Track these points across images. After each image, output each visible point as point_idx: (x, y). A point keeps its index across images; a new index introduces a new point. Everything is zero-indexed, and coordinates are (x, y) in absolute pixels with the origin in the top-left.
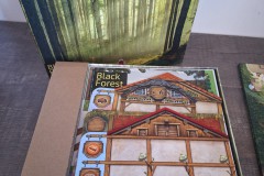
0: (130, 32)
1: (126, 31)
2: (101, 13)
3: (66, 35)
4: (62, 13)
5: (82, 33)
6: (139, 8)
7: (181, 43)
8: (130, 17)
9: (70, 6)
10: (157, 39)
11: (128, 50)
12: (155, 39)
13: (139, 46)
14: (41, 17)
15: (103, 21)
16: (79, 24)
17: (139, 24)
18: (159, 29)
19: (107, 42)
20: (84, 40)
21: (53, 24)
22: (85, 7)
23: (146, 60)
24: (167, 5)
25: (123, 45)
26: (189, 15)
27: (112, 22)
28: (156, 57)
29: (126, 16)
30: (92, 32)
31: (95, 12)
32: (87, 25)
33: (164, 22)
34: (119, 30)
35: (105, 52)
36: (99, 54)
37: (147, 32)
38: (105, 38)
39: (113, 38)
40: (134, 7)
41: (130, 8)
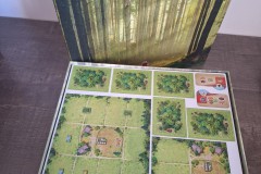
0: (157, 37)
1: (154, 35)
2: (132, 17)
3: (96, 38)
4: (94, 18)
5: (111, 37)
6: (169, 12)
7: (206, 46)
8: (159, 21)
9: (103, 11)
10: (183, 42)
11: (153, 53)
12: (181, 42)
13: (164, 49)
14: (74, 22)
15: (133, 24)
16: (110, 28)
17: (167, 28)
18: (186, 33)
19: (134, 45)
20: (113, 43)
21: (85, 29)
22: (117, 12)
23: (169, 62)
24: (197, 9)
25: (148, 48)
26: (217, 19)
27: (141, 26)
28: (179, 59)
29: (155, 20)
30: (121, 36)
31: (126, 16)
32: (116, 30)
33: (192, 25)
34: (147, 34)
35: (130, 54)
36: (124, 56)
37: (173, 35)
38: (133, 41)
39: (140, 42)
40: (164, 12)
41: (160, 12)
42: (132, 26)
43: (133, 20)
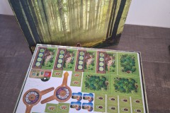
0: (84, 27)
1: (82, 26)
2: (65, 15)
3: (43, 29)
4: (40, 16)
5: (53, 28)
6: (90, 12)
7: (118, 33)
8: (84, 18)
9: (45, 12)
10: (102, 31)
11: (83, 38)
12: (100, 31)
13: (90, 35)
15: (66, 20)
16: (51, 23)
17: (90, 22)
18: (103, 25)
19: (69, 33)
20: (54, 32)
21: (34, 23)
22: (55, 13)
23: (94, 44)
24: (109, 10)
25: (80, 35)
26: (123, 16)
27: (72, 21)
28: (101, 41)
29: (81, 17)
30: (60, 28)
31: (61, 15)
32: (56, 23)
33: (106, 20)
34: (77, 26)
35: (67, 38)
36: (64, 40)
37: (95, 27)
38: (68, 31)
39: (73, 31)
40: (86, 12)
41: (84, 12)
42: (66, 21)
43: (66, 17)
